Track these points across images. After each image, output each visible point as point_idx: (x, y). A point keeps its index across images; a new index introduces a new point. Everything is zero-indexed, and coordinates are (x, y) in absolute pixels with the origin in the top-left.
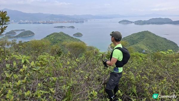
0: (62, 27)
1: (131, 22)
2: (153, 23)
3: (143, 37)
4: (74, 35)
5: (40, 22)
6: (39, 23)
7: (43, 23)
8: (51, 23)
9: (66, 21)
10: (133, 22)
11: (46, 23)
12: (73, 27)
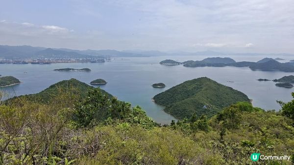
0: (68, 70)
1: (179, 63)
2: (209, 65)
3: (201, 87)
4: (92, 82)
5: (27, 61)
6: (24, 63)
7: (32, 63)
8: (47, 63)
9: (74, 60)
10: (181, 63)
11: (38, 63)
12: (87, 70)
